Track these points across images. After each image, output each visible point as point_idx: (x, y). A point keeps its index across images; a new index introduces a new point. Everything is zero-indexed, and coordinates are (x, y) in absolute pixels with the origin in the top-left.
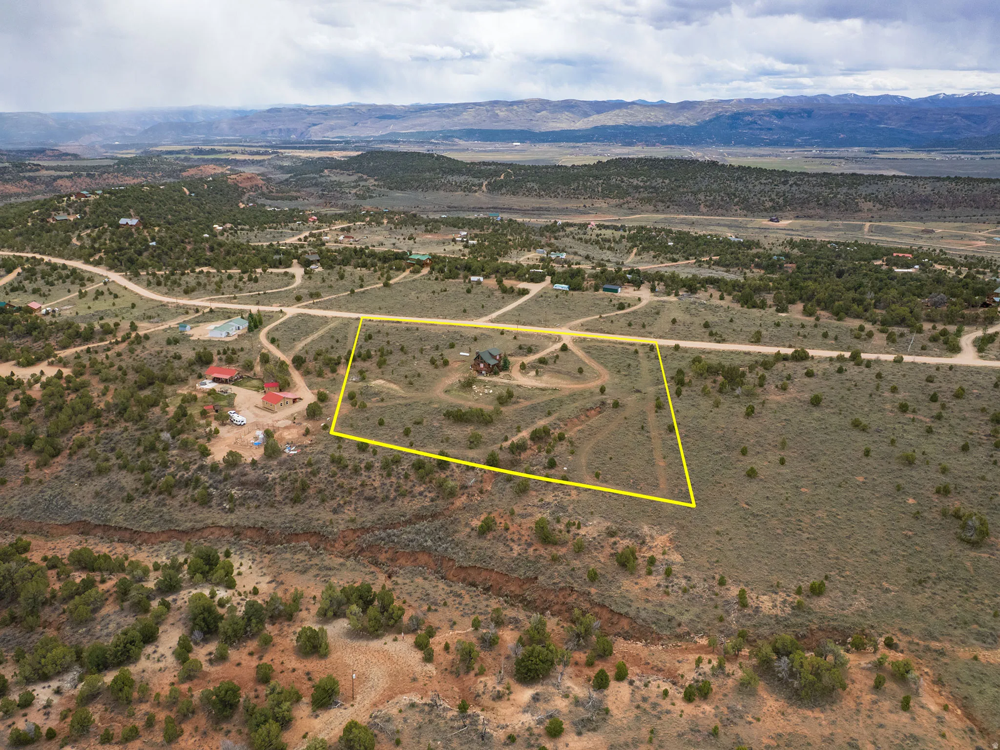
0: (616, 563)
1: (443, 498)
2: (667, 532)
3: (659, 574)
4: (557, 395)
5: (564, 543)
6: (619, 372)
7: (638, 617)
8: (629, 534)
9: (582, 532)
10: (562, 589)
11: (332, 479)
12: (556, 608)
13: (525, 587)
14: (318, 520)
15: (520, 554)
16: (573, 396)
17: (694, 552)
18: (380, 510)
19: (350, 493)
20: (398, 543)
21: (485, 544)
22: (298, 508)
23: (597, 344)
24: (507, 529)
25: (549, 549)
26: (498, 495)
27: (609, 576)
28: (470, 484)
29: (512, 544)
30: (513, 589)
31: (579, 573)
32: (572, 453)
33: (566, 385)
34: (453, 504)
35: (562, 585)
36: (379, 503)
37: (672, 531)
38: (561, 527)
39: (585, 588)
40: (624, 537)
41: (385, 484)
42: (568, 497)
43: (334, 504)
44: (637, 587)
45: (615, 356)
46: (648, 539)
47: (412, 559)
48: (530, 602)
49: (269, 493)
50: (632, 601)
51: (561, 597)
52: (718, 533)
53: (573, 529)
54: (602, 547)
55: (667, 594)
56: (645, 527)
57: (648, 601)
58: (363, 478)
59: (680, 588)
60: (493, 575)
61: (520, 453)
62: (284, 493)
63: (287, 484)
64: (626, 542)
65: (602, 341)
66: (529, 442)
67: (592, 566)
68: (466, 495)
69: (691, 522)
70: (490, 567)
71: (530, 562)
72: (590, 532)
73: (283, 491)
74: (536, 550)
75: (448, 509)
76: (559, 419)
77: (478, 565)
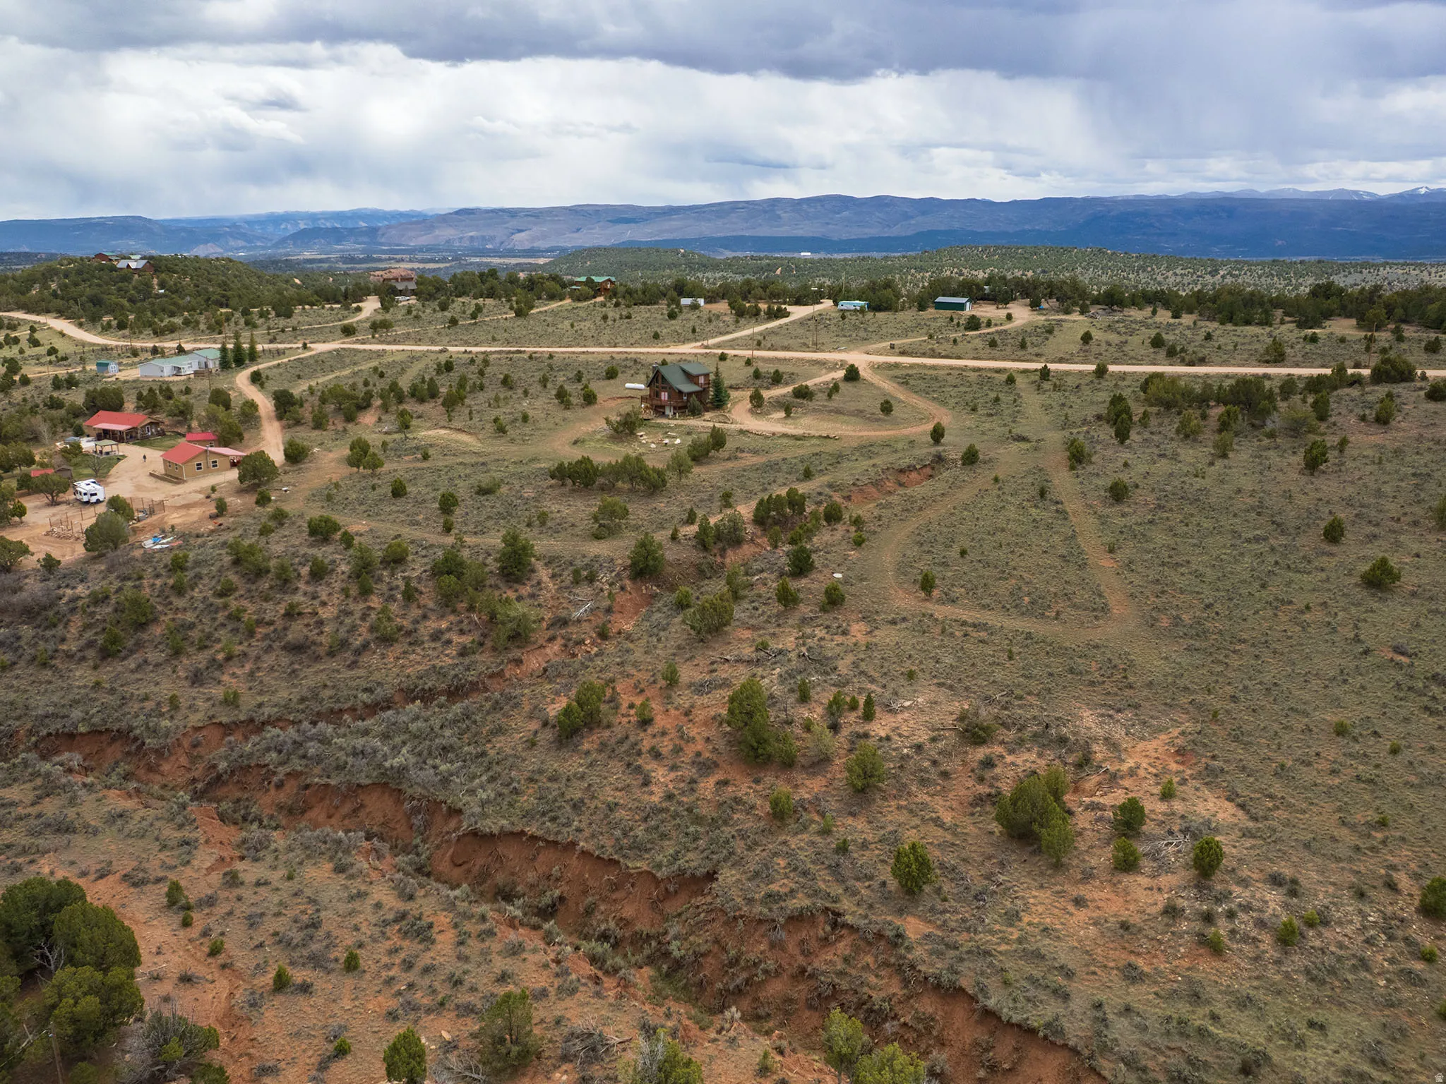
0: (996, 828)
1: (494, 649)
2: (1160, 730)
3: (1163, 867)
4: (830, 447)
5: (820, 763)
6: (974, 410)
7: (1105, 1049)
8: (1035, 735)
9: (879, 728)
10: (797, 919)
11: (219, 601)
12: (776, 988)
13: (671, 907)
14: (146, 698)
15: (670, 797)
16: (867, 449)
17: (1277, 788)
18: (312, 676)
19: (251, 634)
20: (319, 759)
21: (574, 764)
22: (106, 673)
23: (923, 371)
24: (645, 722)
25: (769, 779)
26: (643, 642)
27: (974, 876)
28: (576, 614)
29: (649, 765)
30: (628, 911)
31: (863, 858)
32: (858, 543)
33: (849, 431)
34: (518, 662)
35: (800, 902)
36: (318, 658)
37: (1180, 727)
38: (815, 713)
39: (884, 918)
40: (1021, 742)
41: (349, 613)
42: (839, 639)
43: (201, 659)
44: (1081, 915)
45: (963, 389)
46: (1099, 751)
47: (347, 808)
48: (678, 964)
49: (48, 633)
50: (1069, 975)
51: (792, 947)
52: (1341, 731)
53: (851, 721)
54: (945, 775)
55: (1215, 948)
56: (1087, 714)
57: (1132, 975)
58: (299, 598)
59: (1261, 924)
60: (574, 861)
61: (723, 550)
62: (89, 635)
63: (105, 611)
64: (1027, 759)
65: (934, 367)
66: (750, 529)
67: (910, 836)
68: (560, 641)
69: (1234, 699)
70: (567, 835)
71: (698, 820)
72: (904, 730)
73: (87, 627)
74: (725, 783)
75: (500, 674)
76: (830, 486)
77: (532, 829)
